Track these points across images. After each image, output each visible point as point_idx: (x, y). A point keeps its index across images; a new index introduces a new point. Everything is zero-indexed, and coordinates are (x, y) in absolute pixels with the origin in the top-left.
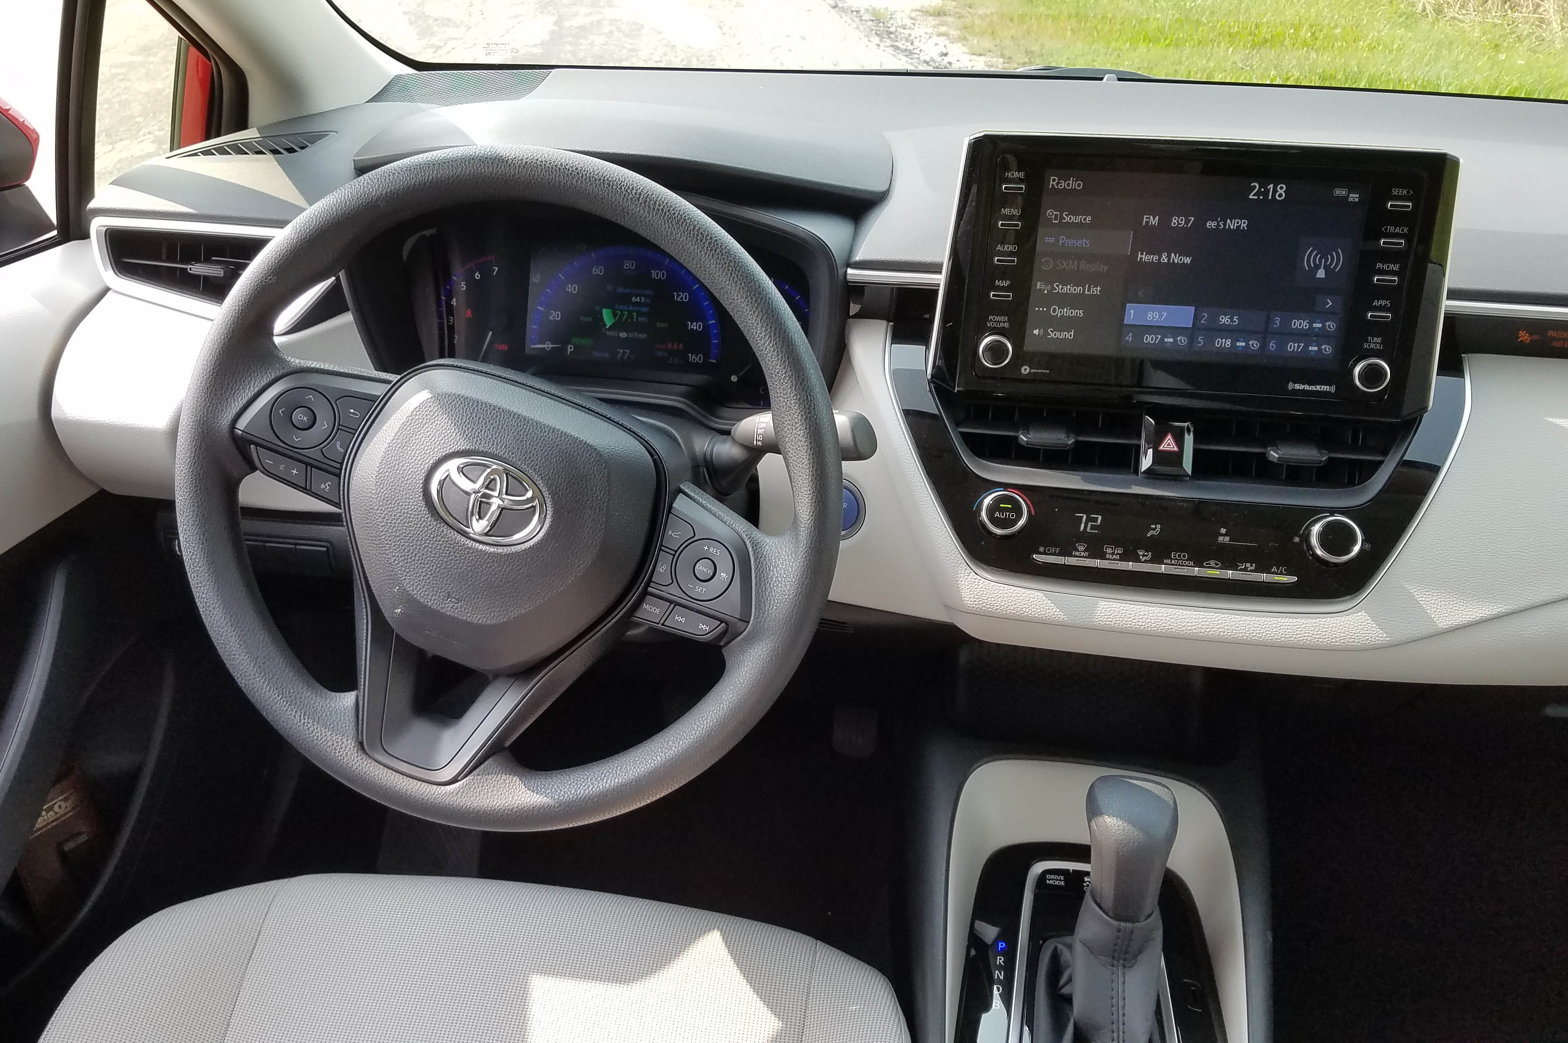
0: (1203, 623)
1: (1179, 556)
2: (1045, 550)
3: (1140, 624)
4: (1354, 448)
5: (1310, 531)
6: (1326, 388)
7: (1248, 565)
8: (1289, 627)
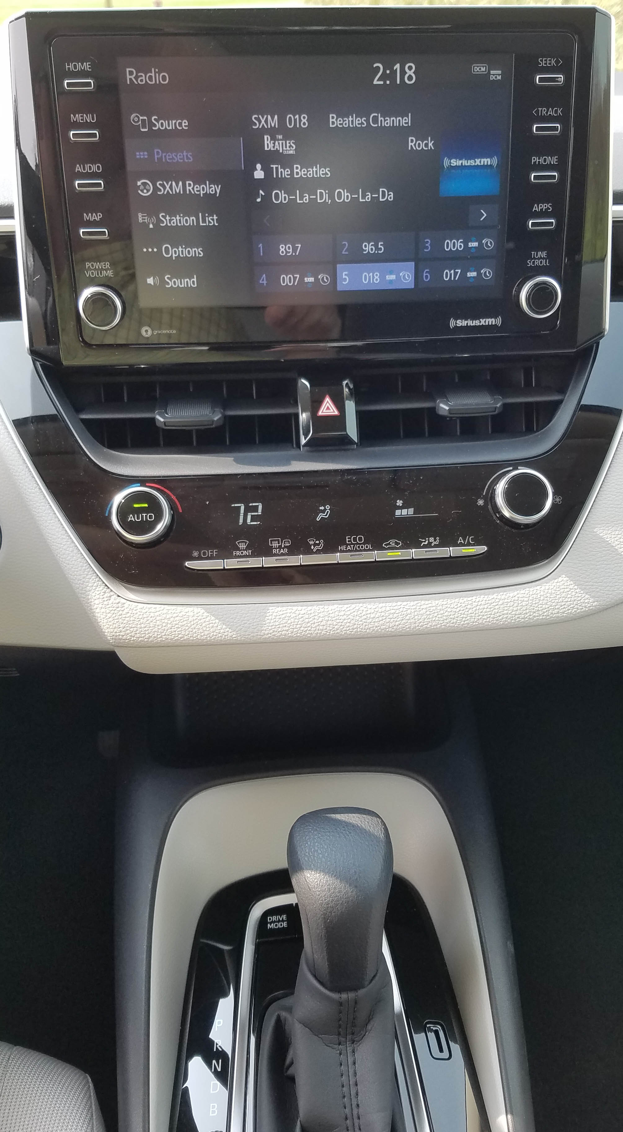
0: (391, 616)
1: (355, 540)
2: (200, 554)
3: (321, 627)
4: (528, 388)
5: (494, 491)
6: (490, 321)
7: (432, 539)
8: (486, 606)
